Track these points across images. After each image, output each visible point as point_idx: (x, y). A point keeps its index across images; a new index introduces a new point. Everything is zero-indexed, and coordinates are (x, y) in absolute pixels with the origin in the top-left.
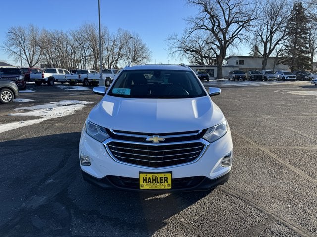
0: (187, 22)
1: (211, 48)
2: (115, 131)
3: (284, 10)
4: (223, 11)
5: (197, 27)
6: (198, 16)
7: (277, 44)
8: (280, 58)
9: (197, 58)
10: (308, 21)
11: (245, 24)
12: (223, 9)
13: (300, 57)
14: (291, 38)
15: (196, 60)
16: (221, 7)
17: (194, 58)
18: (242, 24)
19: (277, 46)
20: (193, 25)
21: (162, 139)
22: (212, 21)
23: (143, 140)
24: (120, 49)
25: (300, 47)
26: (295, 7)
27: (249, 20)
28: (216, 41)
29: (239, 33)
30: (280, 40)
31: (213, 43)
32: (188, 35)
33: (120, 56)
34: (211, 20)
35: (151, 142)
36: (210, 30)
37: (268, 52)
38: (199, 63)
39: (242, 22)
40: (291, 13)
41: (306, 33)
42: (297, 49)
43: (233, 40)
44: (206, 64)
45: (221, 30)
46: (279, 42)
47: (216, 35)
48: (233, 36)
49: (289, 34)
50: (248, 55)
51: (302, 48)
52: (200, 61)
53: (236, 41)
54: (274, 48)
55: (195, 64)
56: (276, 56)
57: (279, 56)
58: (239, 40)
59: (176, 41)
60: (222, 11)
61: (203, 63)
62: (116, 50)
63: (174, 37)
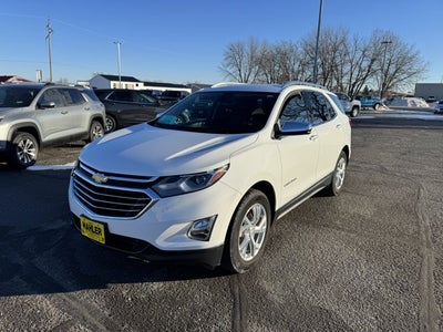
21: (105, 179)
24: (373, 61)
33: (370, 72)
62: (365, 64)
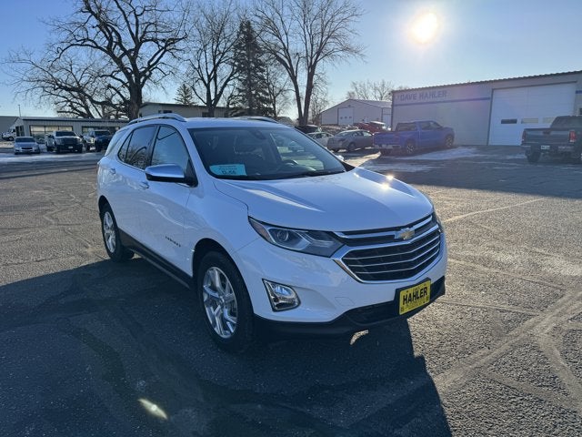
0: (50, 28)
1: (109, 86)
2: (346, 233)
3: (227, 31)
4: (125, 15)
5: (74, 42)
6: (73, 19)
7: (225, 84)
8: (233, 109)
9: (75, 105)
10: (263, 53)
11: (169, 45)
12: (124, 12)
13: (259, 108)
14: (244, 77)
15: (75, 109)
16: (119, 7)
17: (69, 103)
18: (163, 45)
19: (226, 89)
20: (64, 35)
22: (104, 33)
23: (391, 239)
25: (257, 94)
26: (241, 27)
27: (174, 40)
28: (118, 72)
29: (161, 60)
30: (228, 80)
31: (111, 76)
32: (55, 56)
34: (101, 30)
35: (401, 240)
36: (104, 50)
37: (213, 97)
38: (82, 114)
39: (163, 40)
40: (238, 36)
41: (262, 71)
42: (255, 95)
43: (151, 74)
44: (96, 116)
45: (126, 53)
46: (229, 83)
47: (118, 61)
48: (150, 66)
49: (240, 69)
50: (174, 102)
51: (261, 94)
52: (83, 110)
53: (156, 74)
54: (221, 92)
55: (71, 116)
56: (226, 105)
57: (231, 106)
58: (161, 74)
59: (30, 66)
60: (123, 16)
61: (90, 114)
63: (22, 56)
